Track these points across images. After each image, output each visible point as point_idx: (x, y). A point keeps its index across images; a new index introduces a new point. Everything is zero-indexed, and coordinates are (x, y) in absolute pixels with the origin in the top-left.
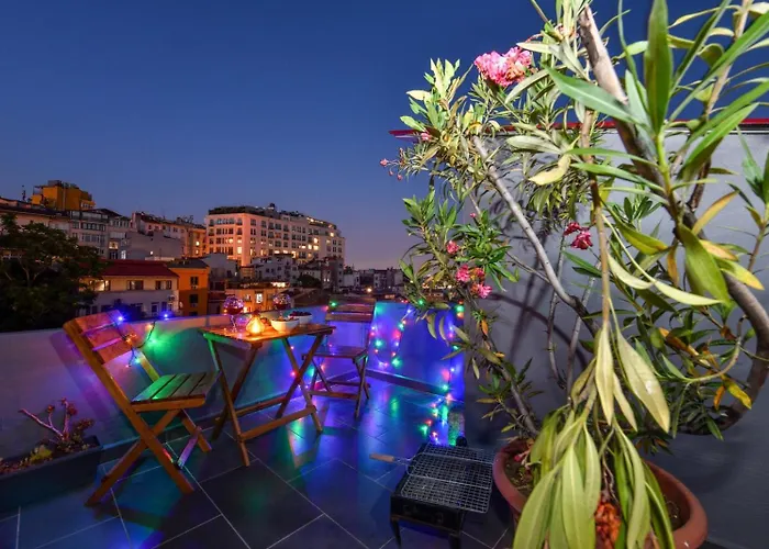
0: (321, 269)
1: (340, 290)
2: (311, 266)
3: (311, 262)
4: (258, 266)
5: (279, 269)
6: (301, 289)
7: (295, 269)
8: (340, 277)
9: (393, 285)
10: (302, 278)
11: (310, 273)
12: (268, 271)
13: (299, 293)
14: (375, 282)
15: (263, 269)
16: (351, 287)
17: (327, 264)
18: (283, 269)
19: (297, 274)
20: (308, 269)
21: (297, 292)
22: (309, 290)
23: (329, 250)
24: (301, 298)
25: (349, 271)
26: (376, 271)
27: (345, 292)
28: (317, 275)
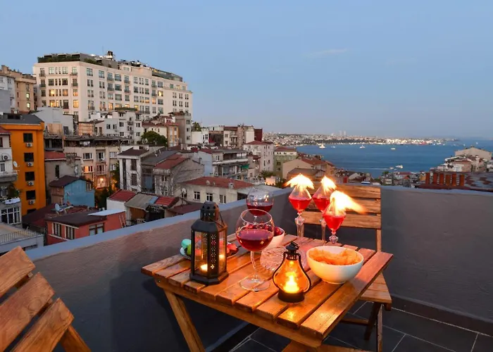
0: (168, 125)
1: (189, 148)
2: (156, 122)
3: (155, 118)
4: (98, 122)
5: (121, 124)
6: (147, 147)
7: (138, 125)
8: (188, 134)
9: (244, 143)
10: (146, 135)
11: (155, 130)
12: (109, 127)
13: (146, 151)
14: (225, 139)
15: (104, 126)
16: (200, 146)
17: (173, 120)
18: (126, 125)
19: (141, 130)
20: (153, 125)
21: (142, 150)
22: (155, 149)
23: (174, 104)
24: (148, 156)
25: (197, 128)
26: (226, 129)
27: (194, 150)
28: (162, 132)
